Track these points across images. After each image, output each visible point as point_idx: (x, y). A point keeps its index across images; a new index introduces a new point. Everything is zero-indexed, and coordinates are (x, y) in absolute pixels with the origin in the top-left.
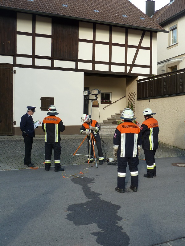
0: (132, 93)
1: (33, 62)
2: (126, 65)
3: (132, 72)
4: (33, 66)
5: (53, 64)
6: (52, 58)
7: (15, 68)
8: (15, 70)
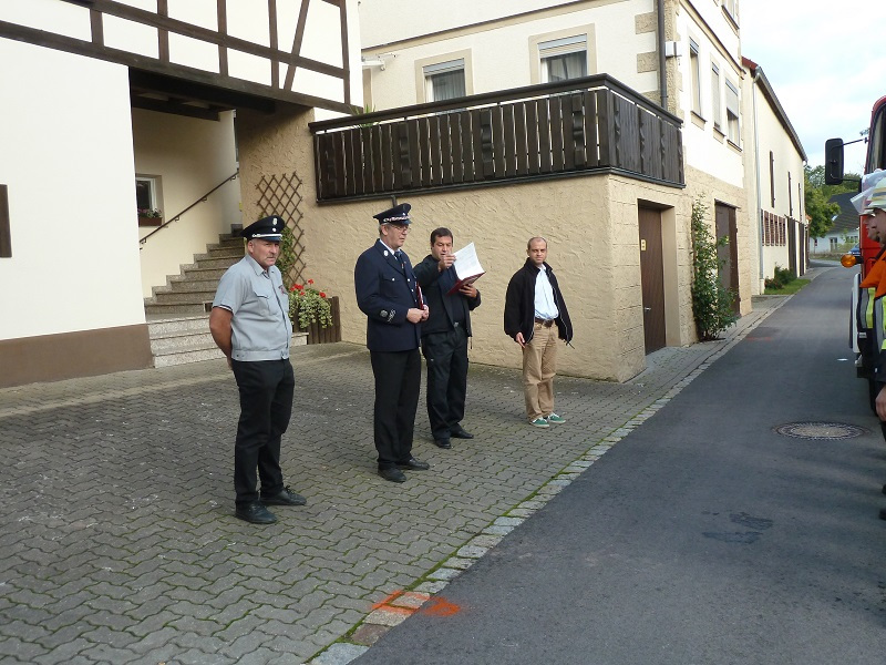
0: (278, 178)
3: (295, 87)
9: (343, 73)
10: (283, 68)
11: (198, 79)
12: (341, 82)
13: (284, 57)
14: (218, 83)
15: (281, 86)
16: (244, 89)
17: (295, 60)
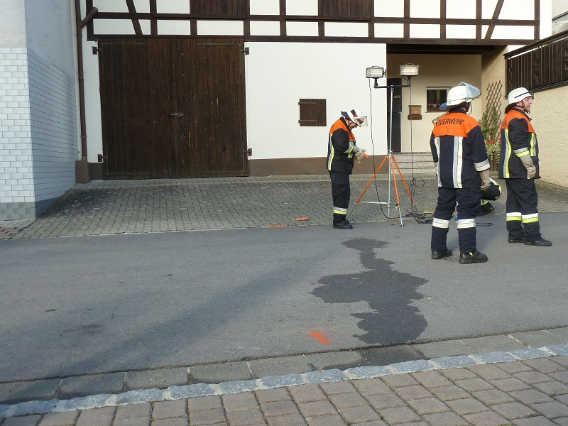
0: (494, 84)
1: (283, 28)
2: (478, 22)
3: (493, 37)
4: (283, 38)
5: (321, 30)
6: (320, 20)
7: (247, 44)
8: (248, 48)
9: (536, 23)
10: (485, 28)
11: (426, 43)
12: (532, 28)
13: (486, 22)
14: (439, 43)
15: (483, 37)
16: (456, 43)
17: (495, 22)
